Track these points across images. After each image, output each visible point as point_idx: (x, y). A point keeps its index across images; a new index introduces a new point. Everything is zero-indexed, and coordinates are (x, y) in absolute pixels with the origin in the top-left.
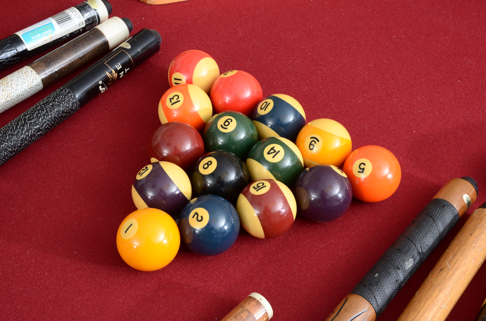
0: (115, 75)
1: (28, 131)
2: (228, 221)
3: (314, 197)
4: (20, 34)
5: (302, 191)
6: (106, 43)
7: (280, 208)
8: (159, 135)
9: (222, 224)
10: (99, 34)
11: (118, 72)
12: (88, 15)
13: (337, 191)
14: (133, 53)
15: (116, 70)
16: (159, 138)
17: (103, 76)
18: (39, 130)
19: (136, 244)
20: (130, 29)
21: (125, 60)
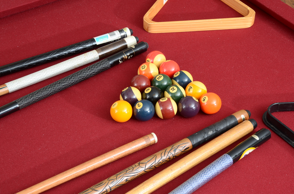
0: (126, 57)
1: (90, 72)
2: (150, 109)
3: (184, 107)
4: (95, 38)
5: (180, 104)
6: (126, 46)
7: (170, 108)
8: (135, 78)
9: (148, 110)
10: (125, 42)
11: (128, 56)
12: (123, 34)
13: (193, 106)
14: (136, 50)
15: (127, 56)
16: (134, 80)
17: (122, 57)
18: (94, 72)
19: (116, 111)
20: (137, 41)
21: (132, 52)
